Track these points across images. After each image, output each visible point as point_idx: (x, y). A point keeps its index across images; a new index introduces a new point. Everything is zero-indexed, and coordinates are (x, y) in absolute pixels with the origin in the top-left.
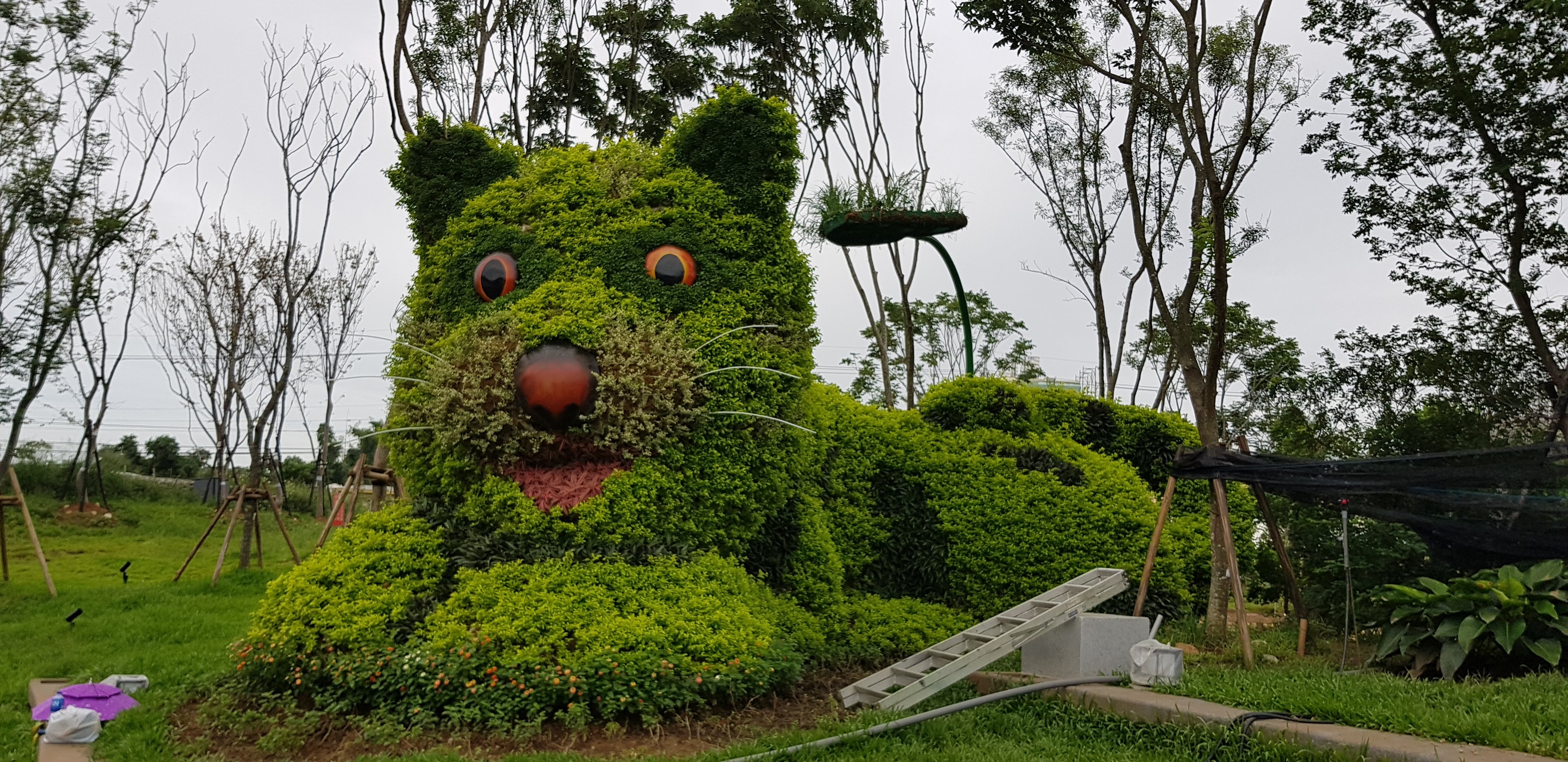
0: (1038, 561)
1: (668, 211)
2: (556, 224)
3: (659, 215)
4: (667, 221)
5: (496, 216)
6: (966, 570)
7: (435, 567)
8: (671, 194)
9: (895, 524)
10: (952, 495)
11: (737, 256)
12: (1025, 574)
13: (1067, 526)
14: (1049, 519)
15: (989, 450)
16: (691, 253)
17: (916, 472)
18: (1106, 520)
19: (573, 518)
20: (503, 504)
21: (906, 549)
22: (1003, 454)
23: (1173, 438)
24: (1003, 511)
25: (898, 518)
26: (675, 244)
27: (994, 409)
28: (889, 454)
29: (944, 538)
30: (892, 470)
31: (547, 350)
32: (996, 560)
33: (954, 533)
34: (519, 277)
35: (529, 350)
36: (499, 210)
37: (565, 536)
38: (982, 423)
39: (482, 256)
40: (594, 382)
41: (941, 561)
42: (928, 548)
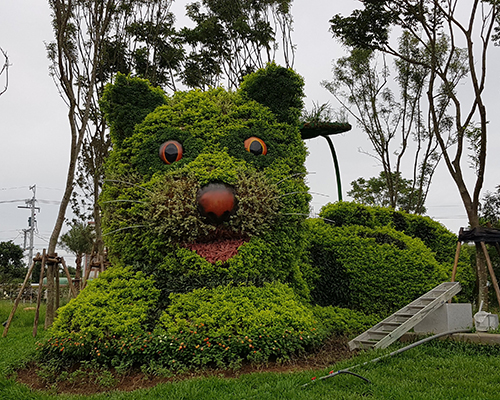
0: (393, 285)
1: (250, 120)
2: (200, 126)
3: (246, 123)
4: (251, 125)
5: (166, 122)
6: (359, 291)
7: (154, 294)
8: (250, 113)
9: (322, 271)
10: (348, 256)
11: (281, 141)
12: (387, 292)
13: (404, 268)
14: (395, 265)
15: (361, 234)
16: (263, 140)
17: (328, 246)
18: (420, 264)
19: (227, 266)
20: (189, 261)
21: (327, 282)
22: (368, 236)
23: (431, 228)
24: (374, 262)
25: (323, 268)
26: (255, 136)
27: (358, 216)
28: (317, 237)
29: (347, 276)
30: (318, 245)
31: (212, 186)
32: (373, 286)
33: (353, 274)
34: (184, 152)
35: (203, 186)
36: (167, 119)
37: (223, 274)
38: (354, 223)
39: (162, 142)
40: (237, 201)
41: (346, 287)
42: (339, 281)
